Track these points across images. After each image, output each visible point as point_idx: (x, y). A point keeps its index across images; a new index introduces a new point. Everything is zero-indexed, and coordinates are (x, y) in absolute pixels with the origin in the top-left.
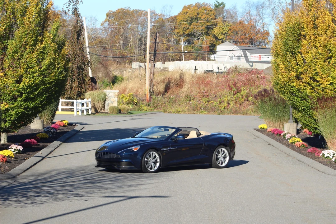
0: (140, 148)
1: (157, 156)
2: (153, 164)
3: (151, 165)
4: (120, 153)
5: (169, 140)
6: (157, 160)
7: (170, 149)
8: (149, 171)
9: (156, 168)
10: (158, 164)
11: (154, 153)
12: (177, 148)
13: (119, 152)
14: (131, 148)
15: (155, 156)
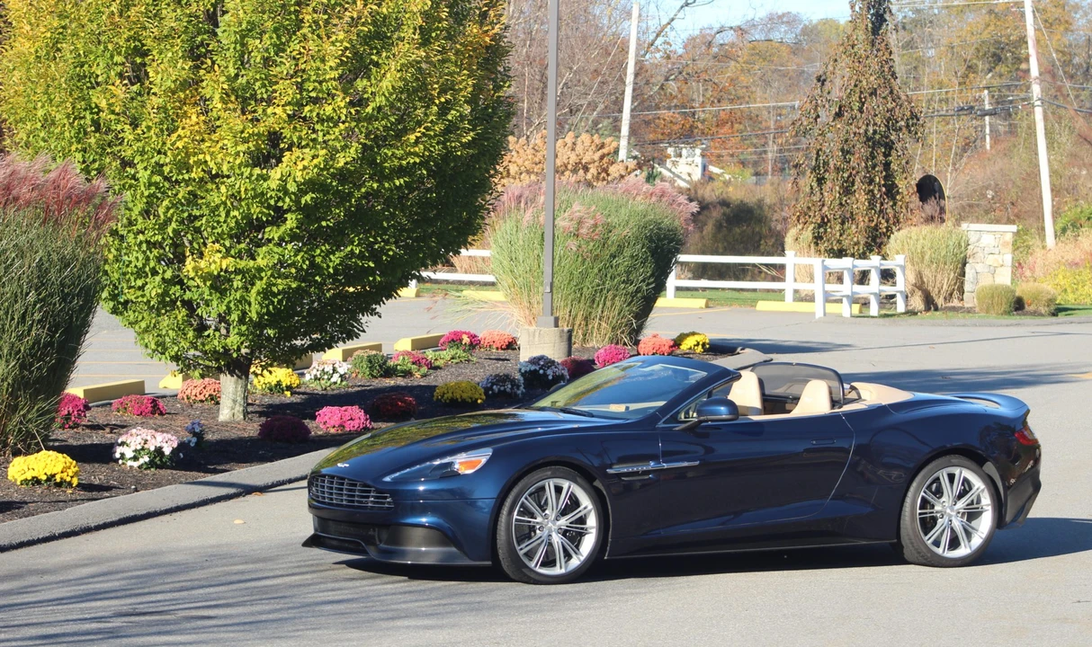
0: (488, 462)
1: (586, 502)
2: (557, 539)
3: (550, 544)
4: (395, 481)
5: (661, 425)
6: (582, 520)
7: (658, 467)
8: (533, 576)
9: (575, 562)
10: (588, 543)
11: (565, 484)
12: (697, 463)
13: (388, 479)
14: (447, 460)
15: (574, 503)
